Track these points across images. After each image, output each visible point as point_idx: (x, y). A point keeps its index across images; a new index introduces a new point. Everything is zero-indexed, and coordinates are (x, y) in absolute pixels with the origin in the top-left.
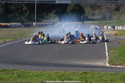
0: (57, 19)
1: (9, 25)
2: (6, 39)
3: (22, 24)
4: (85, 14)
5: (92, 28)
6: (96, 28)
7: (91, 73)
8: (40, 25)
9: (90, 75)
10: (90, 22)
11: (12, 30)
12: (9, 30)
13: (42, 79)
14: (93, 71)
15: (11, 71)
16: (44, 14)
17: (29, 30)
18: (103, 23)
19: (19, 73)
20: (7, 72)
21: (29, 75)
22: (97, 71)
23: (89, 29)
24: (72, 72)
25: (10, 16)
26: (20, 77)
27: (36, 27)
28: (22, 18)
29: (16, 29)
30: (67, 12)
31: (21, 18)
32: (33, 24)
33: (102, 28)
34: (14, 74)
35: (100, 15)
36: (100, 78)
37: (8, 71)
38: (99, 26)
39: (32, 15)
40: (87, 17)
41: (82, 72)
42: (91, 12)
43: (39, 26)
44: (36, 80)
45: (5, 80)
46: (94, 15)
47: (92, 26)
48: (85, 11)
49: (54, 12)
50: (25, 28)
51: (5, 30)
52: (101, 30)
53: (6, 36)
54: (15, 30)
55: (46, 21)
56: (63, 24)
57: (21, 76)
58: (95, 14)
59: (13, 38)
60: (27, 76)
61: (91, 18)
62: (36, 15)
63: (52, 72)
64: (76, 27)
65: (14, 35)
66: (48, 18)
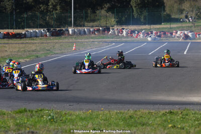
0: (113, 20)
1: (23, 33)
2: (19, 58)
3: (49, 31)
4: (164, 11)
5: (178, 37)
6: (186, 37)
7: (182, 113)
8: (82, 33)
9: (181, 115)
10: (174, 25)
11: (30, 41)
12: (25, 42)
13: (93, 125)
14: (185, 110)
15: (36, 112)
16: (89, 11)
17: (61, 41)
18: (198, 26)
19: (52, 114)
20: (29, 114)
21: (69, 118)
22: (193, 110)
23: (173, 37)
24: (147, 112)
25: (25, 16)
26: (53, 122)
27: (75, 36)
28: (47, 19)
29: (37, 41)
30: (131, 6)
31: (45, 20)
32: (68, 31)
33: (198, 36)
34: (42, 116)
35: (192, 11)
36: (198, 121)
37: (32, 111)
38: (191, 32)
39: (66, 14)
40: (169, 15)
41: (165, 111)
42: (176, 6)
43: (80, 34)
44: (82, 125)
45: (28, 127)
46: (181, 11)
47: (179, 33)
48: (165, 5)
49: (107, 7)
50: (54, 37)
51: (16, 42)
52: (194, 39)
53: (20, 54)
54: (35, 41)
55: (91, 24)
56: (124, 29)
57: (55, 120)
58: (184, 10)
59: (33, 57)
60: (67, 119)
61: (177, 16)
62: (74, 13)
63: (111, 113)
64: (148, 34)
65: (33, 51)
66: (96, 18)
